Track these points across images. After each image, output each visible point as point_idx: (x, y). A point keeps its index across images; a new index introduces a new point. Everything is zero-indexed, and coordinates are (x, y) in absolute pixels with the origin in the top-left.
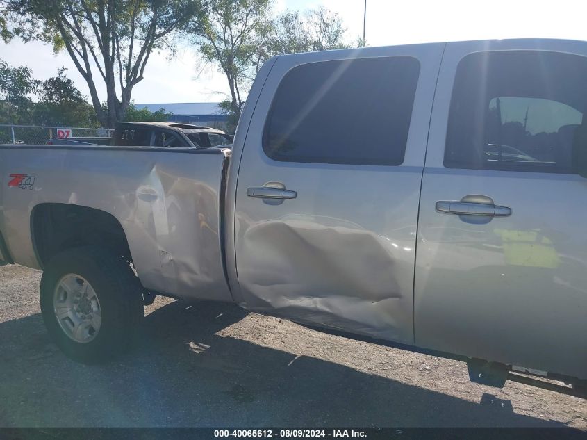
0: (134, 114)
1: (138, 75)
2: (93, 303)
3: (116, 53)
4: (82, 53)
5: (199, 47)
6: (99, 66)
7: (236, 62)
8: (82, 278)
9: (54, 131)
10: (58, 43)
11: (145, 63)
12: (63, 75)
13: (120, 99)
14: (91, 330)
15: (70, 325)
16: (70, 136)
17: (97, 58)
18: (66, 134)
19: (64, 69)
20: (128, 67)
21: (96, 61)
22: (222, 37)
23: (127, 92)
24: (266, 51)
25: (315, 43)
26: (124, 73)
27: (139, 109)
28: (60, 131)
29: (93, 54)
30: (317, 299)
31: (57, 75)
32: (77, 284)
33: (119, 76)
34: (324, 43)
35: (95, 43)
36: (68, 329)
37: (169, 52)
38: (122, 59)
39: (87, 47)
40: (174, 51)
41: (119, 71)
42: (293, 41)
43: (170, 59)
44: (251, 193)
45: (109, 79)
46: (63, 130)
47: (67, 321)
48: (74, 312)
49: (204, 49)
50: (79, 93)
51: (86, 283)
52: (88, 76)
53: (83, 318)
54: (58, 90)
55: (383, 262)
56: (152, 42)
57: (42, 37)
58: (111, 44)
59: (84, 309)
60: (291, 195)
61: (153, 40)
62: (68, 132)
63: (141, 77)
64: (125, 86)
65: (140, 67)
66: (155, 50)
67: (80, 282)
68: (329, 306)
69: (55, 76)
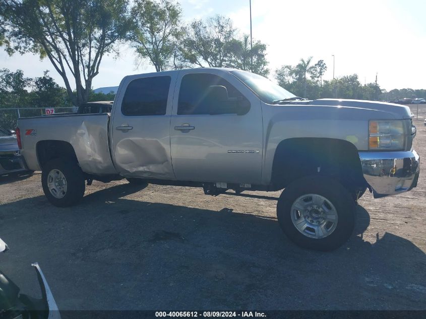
0: (94, 96)
1: (95, 71)
2: (64, 180)
3: (80, 58)
4: (58, 59)
5: (135, 49)
6: (70, 67)
7: (162, 58)
8: (58, 170)
9: (44, 110)
10: (42, 53)
11: (99, 62)
12: (47, 75)
13: (84, 87)
14: (64, 193)
15: (55, 192)
16: (54, 113)
17: (68, 62)
18: (51, 112)
19: (47, 71)
20: (88, 67)
21: (68, 64)
22: (151, 41)
23: (88, 83)
24: (183, 47)
25: (216, 40)
26: (86, 70)
27: (97, 93)
28: (47, 110)
29: (66, 60)
30: (145, 167)
31: (43, 76)
32: (56, 174)
33: (83, 73)
34: (222, 40)
35: (66, 53)
36: (54, 194)
37: (115, 54)
38: (84, 62)
39: (61, 55)
40: (118, 53)
41: (83, 69)
42: (201, 39)
43: (116, 58)
44: (117, 129)
45: (77, 75)
46: (50, 110)
47: (53, 191)
48: (56, 186)
49: (139, 50)
50: (57, 85)
51: (60, 172)
52: (63, 74)
53: (60, 188)
54: (45, 84)
55: (161, 150)
56: (103, 49)
57: (33, 50)
58: (76, 53)
59: (60, 184)
60: (131, 128)
61: (103, 47)
62: (52, 111)
63: (97, 72)
64: (87, 78)
65: (96, 66)
66: (106, 54)
67: (58, 173)
68: (149, 169)
69: (42, 76)
